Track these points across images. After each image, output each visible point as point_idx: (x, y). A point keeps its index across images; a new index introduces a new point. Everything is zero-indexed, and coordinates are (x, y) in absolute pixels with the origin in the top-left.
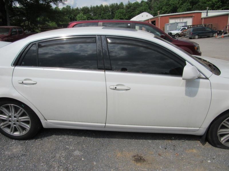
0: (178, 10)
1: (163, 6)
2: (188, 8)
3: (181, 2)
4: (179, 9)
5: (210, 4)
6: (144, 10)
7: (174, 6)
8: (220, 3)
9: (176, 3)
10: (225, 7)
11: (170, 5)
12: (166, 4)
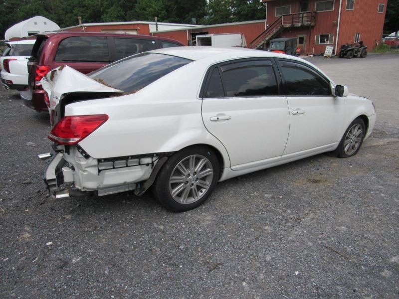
0: (102, 17)
1: (73, 7)
2: (119, 14)
3: (105, 3)
4: (105, 15)
5: (152, 12)
6: (34, 12)
7: (94, 8)
8: (164, 13)
9: (98, 5)
10: (172, 19)
11: (85, 7)
12: (79, 4)
